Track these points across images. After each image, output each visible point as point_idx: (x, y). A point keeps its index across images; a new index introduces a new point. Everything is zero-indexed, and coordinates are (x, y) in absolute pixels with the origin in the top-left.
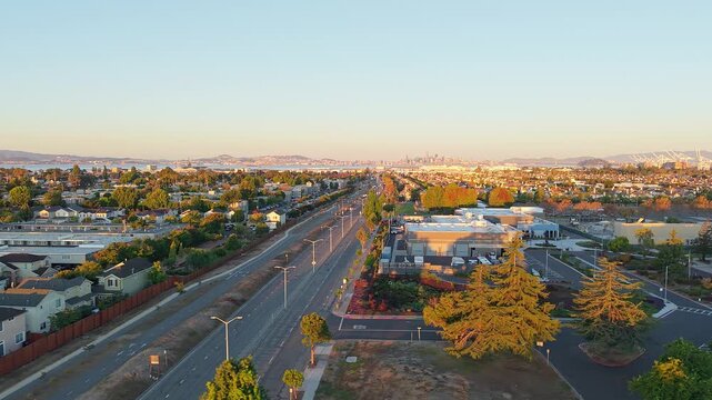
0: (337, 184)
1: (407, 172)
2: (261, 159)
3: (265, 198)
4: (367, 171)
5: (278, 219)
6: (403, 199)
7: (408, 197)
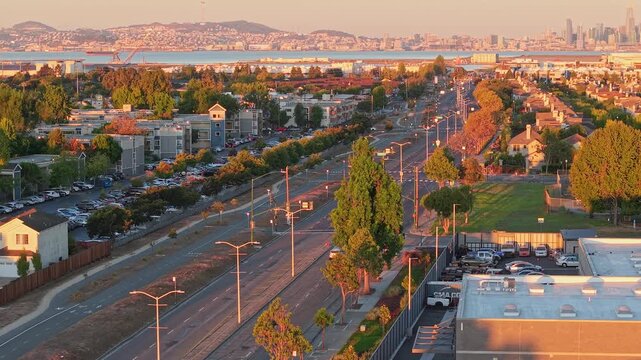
0: (317, 113)
1: (558, 70)
2: (135, 31)
3: (44, 161)
4: (439, 69)
5: (33, 246)
6: (518, 162)
7: (535, 156)
